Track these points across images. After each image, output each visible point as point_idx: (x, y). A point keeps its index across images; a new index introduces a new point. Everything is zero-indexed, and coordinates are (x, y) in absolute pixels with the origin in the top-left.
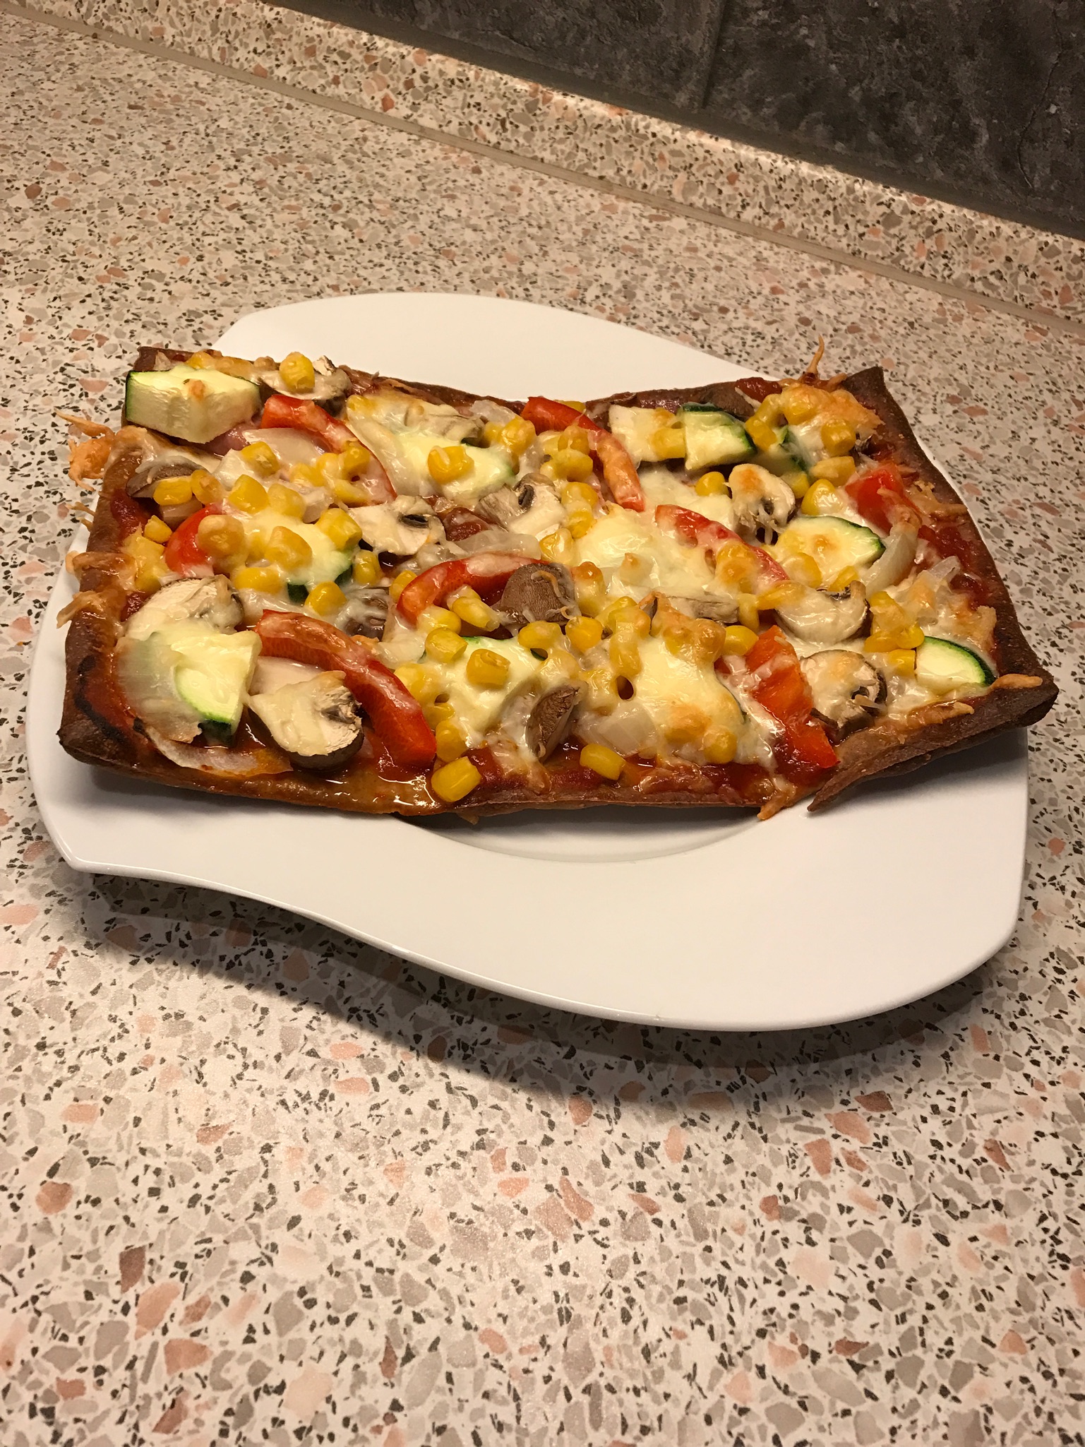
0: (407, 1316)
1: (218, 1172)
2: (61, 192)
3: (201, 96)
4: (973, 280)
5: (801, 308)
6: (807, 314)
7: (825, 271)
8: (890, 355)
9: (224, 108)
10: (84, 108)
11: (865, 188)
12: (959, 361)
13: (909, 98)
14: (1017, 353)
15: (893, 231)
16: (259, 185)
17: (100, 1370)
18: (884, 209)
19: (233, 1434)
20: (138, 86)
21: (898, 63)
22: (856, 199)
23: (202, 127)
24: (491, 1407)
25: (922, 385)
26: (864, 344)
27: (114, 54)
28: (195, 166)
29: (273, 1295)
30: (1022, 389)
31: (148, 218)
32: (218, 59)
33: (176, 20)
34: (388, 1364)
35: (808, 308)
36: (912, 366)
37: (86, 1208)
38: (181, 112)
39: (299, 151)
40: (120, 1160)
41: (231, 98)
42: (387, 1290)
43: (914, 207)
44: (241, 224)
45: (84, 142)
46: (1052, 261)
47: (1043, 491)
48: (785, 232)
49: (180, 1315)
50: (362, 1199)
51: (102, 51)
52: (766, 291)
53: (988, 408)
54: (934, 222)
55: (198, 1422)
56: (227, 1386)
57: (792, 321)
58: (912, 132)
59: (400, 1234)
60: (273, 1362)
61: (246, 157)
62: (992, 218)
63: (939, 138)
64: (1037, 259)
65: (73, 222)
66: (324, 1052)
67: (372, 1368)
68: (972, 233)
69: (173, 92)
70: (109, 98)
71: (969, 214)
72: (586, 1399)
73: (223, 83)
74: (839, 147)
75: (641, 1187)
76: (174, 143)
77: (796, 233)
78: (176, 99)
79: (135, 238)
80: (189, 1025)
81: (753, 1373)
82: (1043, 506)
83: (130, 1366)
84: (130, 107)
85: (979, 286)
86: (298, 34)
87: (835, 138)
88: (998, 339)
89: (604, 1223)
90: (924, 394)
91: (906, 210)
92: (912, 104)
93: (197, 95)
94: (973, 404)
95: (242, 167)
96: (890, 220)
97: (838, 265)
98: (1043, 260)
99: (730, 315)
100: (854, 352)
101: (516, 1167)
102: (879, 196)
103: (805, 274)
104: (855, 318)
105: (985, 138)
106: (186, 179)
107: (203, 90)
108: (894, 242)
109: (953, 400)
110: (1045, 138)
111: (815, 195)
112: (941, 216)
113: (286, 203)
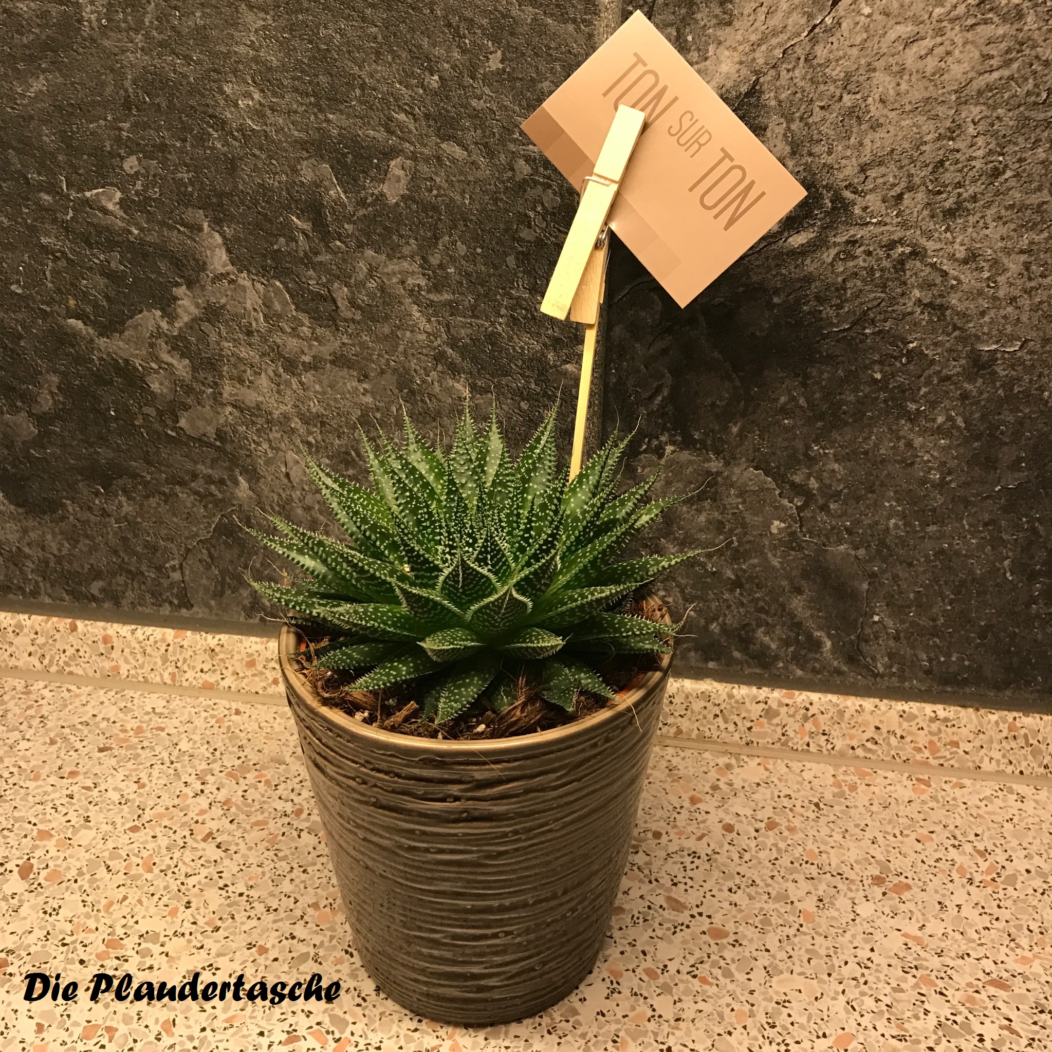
2: (51, 864)
3: (159, 722)
4: (853, 748)
5: (721, 814)
6: (728, 819)
7: (728, 767)
8: (811, 846)
9: (182, 729)
10: (59, 762)
11: (742, 691)
12: (869, 835)
13: (759, 626)
14: (911, 811)
15: (775, 721)
16: (226, 804)
18: (762, 706)
20: (104, 725)
21: (742, 604)
22: (737, 702)
23: (165, 755)
25: (846, 870)
26: (785, 839)
27: (77, 696)
28: (167, 800)
30: (930, 852)
31: (133, 872)
32: (169, 682)
33: (131, 658)
35: (727, 812)
36: (832, 851)
38: (145, 744)
39: (254, 758)
41: (186, 717)
43: (786, 701)
44: (217, 854)
45: (65, 800)
46: (913, 723)
47: (988, 965)
48: (684, 736)
51: (66, 695)
52: (687, 804)
53: (910, 881)
54: (807, 709)
57: (718, 830)
58: (769, 647)
61: (210, 778)
62: (853, 698)
63: (792, 649)
64: (900, 725)
65: (67, 895)
68: (841, 713)
69: (134, 724)
70: (78, 745)
71: (834, 698)
73: (176, 703)
74: (711, 665)
76: (145, 780)
77: (694, 736)
78: (139, 731)
79: (125, 898)
82: (993, 983)
84: (101, 750)
85: (860, 752)
86: (239, 652)
87: (706, 660)
88: (893, 802)
90: (852, 881)
91: (780, 704)
92: (762, 629)
93: (157, 721)
94: (896, 880)
95: (208, 789)
96: (769, 713)
97: (737, 756)
98: (905, 725)
99: (664, 839)
100: (779, 850)
102: (755, 697)
103: (713, 775)
104: (768, 812)
105: (829, 644)
106: (161, 816)
107: (160, 715)
108: (779, 731)
109: (878, 881)
110: (877, 638)
111: (703, 704)
112: (811, 704)
113: (253, 819)
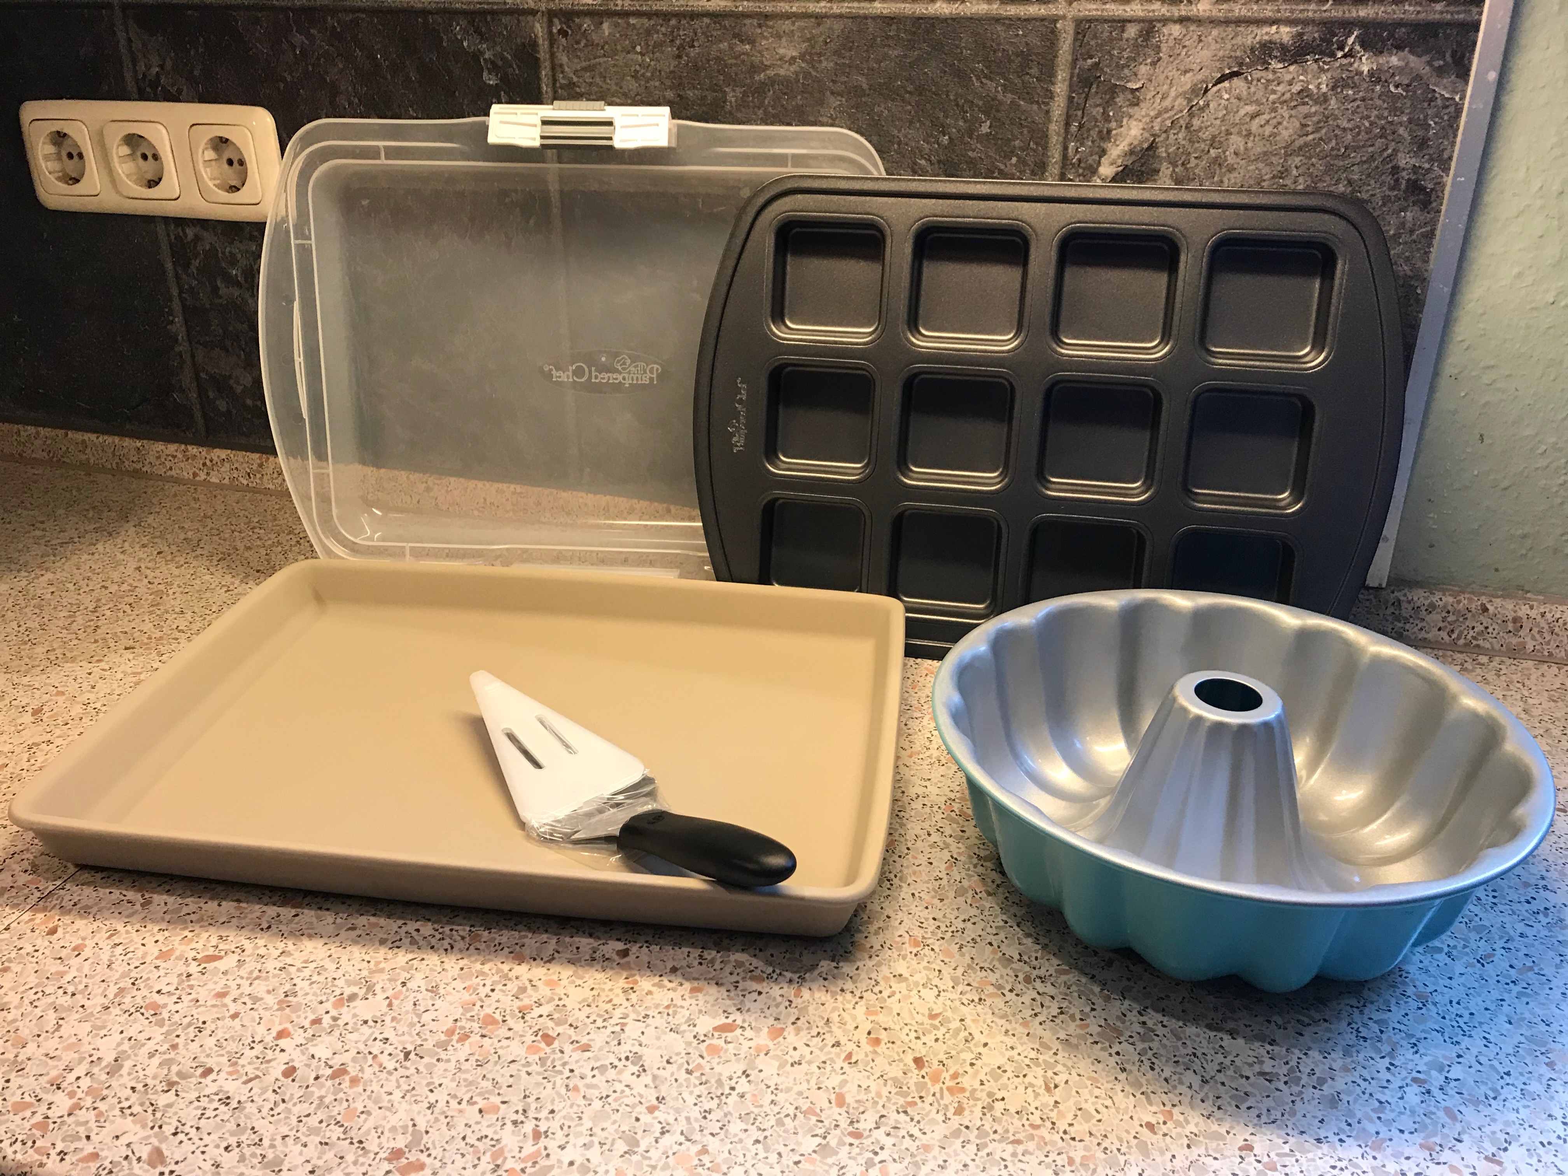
0: (1050, 1074)
1: (943, 1030)
17: (921, 1097)
19: (988, 1115)
24: (1100, 1101)
29: (987, 1069)
34: (1048, 1089)
37: (890, 1045)
40: (897, 1028)
42: (1038, 1065)
49: (948, 1078)
50: (1014, 1035)
55: (972, 1112)
56: (978, 1099)
59: (1036, 1046)
60: (996, 1091)
66: (974, 984)
67: (1042, 1091)
72: (1143, 1097)
75: (1144, 1023)
80: (906, 979)
81: (1219, 1085)
83: (934, 1095)
89: (1131, 1037)
101: (1081, 1020)
